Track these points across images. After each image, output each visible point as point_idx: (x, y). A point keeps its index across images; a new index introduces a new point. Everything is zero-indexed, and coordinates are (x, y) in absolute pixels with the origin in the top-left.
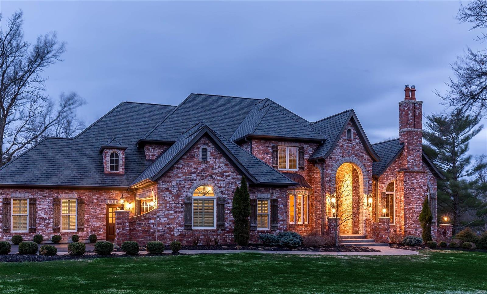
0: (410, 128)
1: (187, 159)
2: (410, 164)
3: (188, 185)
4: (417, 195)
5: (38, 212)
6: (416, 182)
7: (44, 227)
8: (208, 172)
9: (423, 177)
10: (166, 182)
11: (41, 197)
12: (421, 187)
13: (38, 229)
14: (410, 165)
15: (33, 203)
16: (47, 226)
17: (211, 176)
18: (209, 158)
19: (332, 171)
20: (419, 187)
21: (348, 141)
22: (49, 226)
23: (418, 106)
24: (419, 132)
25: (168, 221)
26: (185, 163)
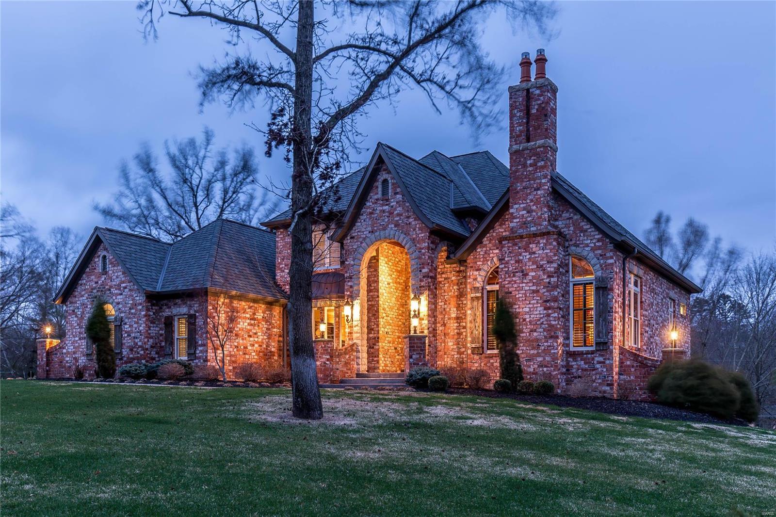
0: (516, 144)
1: (89, 273)
2: (518, 220)
4: (531, 284)
6: (528, 257)
8: (107, 285)
9: (545, 244)
10: (72, 302)
12: (542, 266)
14: (517, 222)
17: (110, 290)
18: (109, 267)
19: (354, 260)
20: (535, 267)
24: (539, 147)
25: (74, 350)
26: (88, 278)
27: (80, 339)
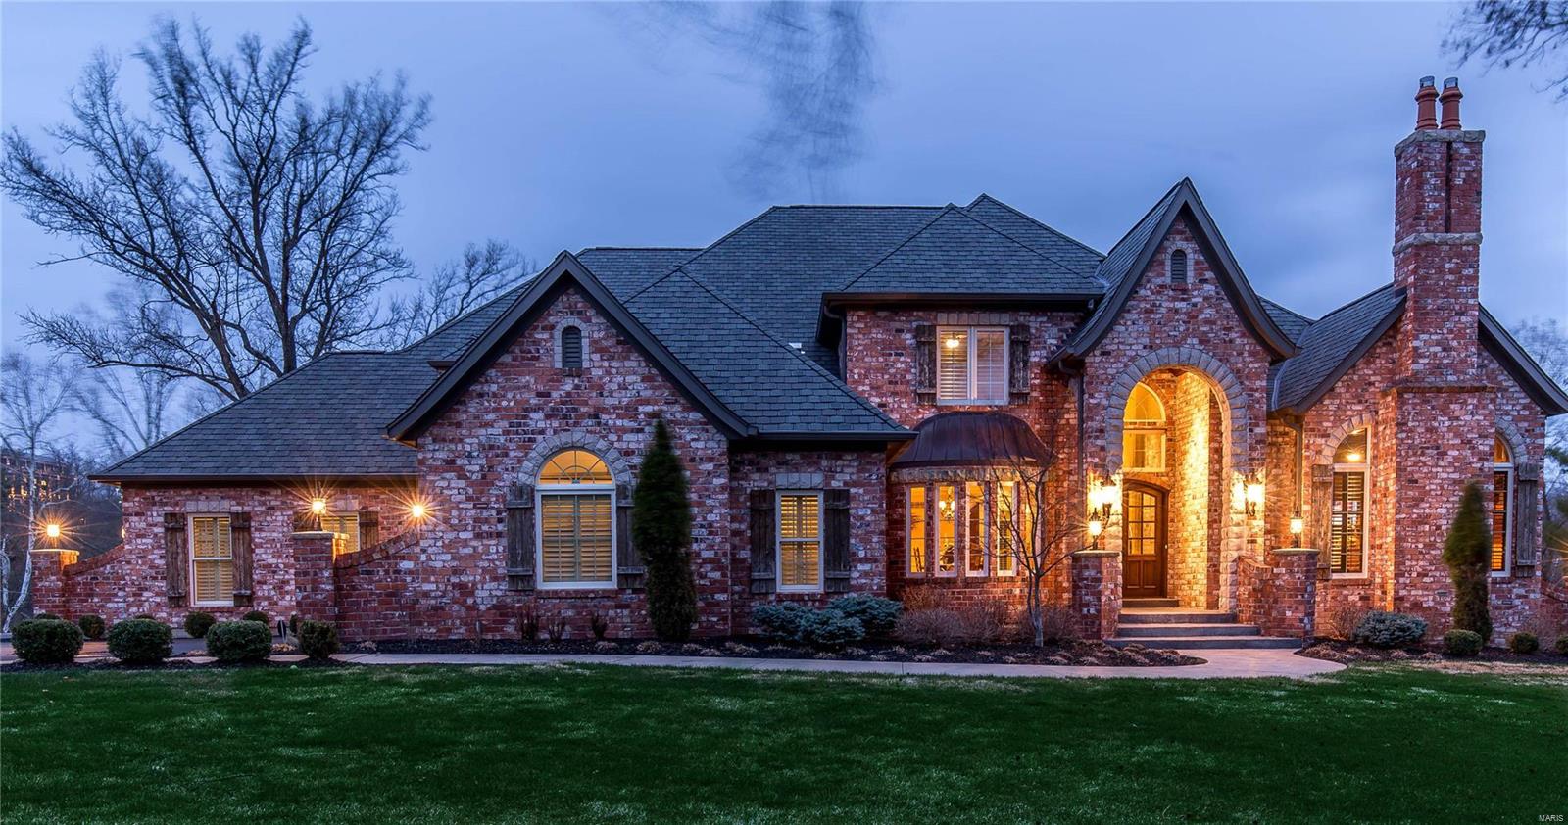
1: (512, 366)
2: (1426, 361)
3: (519, 448)
4: (1451, 470)
5: (257, 550)
6: (1447, 424)
7: (273, 593)
8: (586, 403)
9: (1476, 407)
10: (444, 440)
11: (263, 508)
12: (1470, 442)
13: (258, 598)
14: (1425, 364)
15: (241, 525)
16: (281, 588)
17: (596, 417)
18: (589, 358)
19: (1109, 396)
20: (1458, 441)
21: (1171, 293)
22: (288, 588)
23: (1466, 150)
24: (1467, 244)
25: (455, 564)
26: (506, 380)
27: (479, 536)
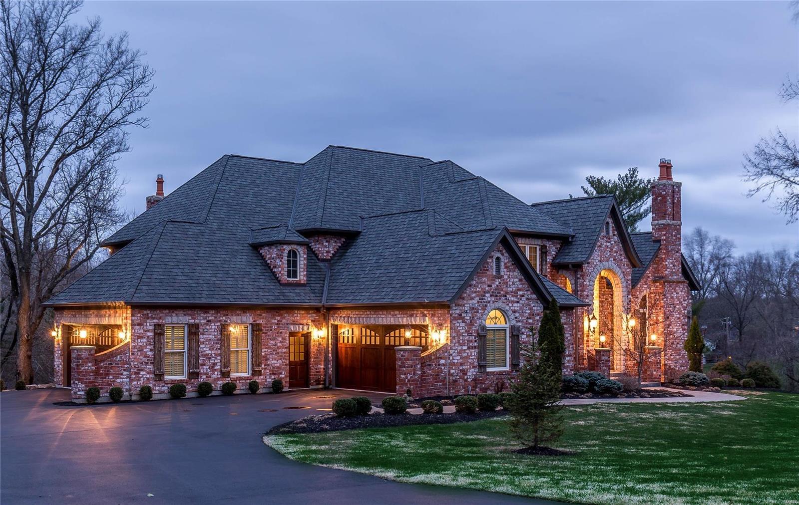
0: (669, 220)
1: (480, 273)
3: (482, 309)
4: (677, 314)
5: (201, 346)
6: (676, 295)
7: (209, 370)
8: (502, 290)
10: (459, 305)
11: (205, 321)
13: (201, 373)
14: (669, 272)
15: (194, 331)
16: (213, 367)
17: (506, 296)
18: (503, 271)
19: (590, 281)
20: (678, 302)
21: (606, 239)
22: (216, 367)
23: (677, 189)
25: (461, 361)
26: (478, 279)
27: (469, 348)
